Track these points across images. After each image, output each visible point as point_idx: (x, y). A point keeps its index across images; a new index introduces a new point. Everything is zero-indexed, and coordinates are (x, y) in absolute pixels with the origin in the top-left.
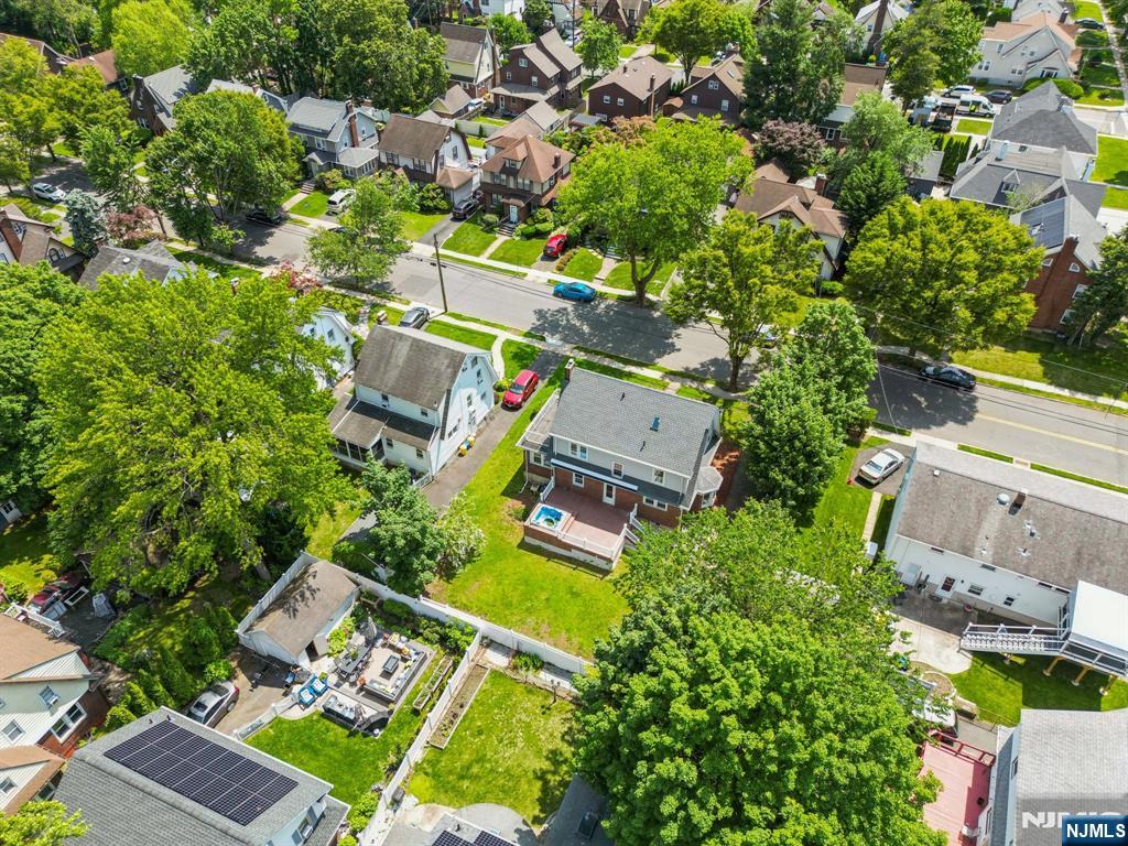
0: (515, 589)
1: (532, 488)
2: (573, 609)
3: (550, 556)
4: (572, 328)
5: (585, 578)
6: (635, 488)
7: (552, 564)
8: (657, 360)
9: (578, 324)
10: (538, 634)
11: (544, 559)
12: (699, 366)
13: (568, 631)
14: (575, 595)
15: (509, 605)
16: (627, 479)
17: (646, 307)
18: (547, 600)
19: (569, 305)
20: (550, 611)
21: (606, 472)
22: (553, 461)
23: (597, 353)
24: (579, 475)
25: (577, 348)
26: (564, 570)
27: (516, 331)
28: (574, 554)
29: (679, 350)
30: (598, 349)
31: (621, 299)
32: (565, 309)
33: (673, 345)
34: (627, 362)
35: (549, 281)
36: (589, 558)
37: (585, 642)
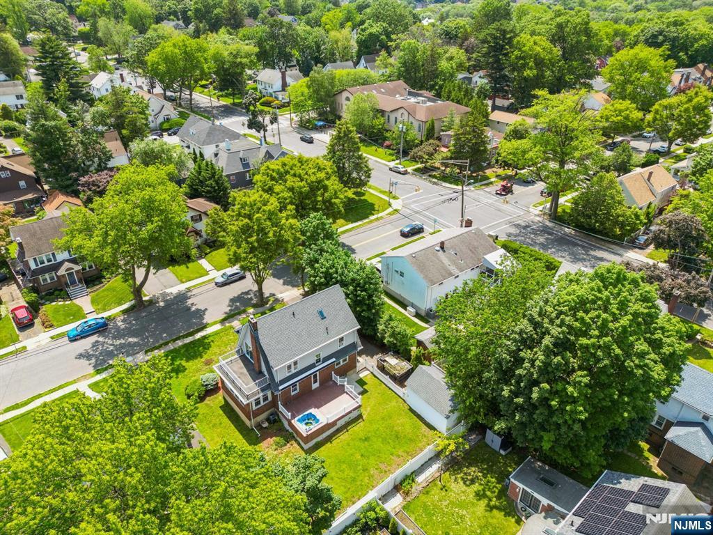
0: (343, 471)
1: (264, 426)
2: (378, 444)
3: (329, 439)
4: (122, 346)
5: (357, 429)
6: (334, 359)
7: (335, 442)
8: (205, 321)
9: (123, 342)
10: (386, 472)
11: (328, 445)
12: (229, 308)
13: (392, 454)
14: (367, 439)
15: (354, 480)
16: (326, 359)
17: (149, 305)
18: (362, 456)
19: (94, 338)
20: (372, 458)
21: (313, 366)
22: (280, 388)
23: (166, 344)
24: (294, 385)
25: (146, 352)
26: (344, 437)
27: (85, 377)
28: (340, 424)
29: (206, 309)
30: (161, 342)
31: (125, 312)
32: (97, 342)
33: (198, 310)
34: (192, 334)
35: (52, 338)
36: (346, 419)
37: (405, 448)
